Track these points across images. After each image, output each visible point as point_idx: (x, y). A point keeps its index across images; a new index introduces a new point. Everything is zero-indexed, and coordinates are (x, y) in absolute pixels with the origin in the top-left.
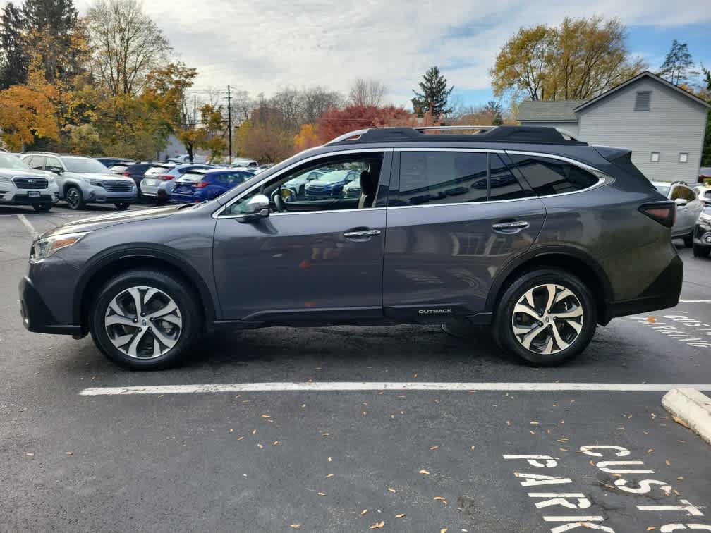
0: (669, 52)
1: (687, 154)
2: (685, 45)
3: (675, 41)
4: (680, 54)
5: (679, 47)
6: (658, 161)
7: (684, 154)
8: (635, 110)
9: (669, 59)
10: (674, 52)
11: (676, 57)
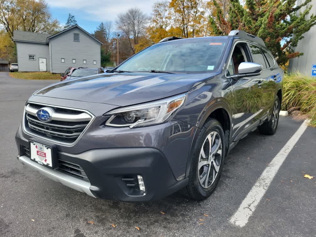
0: (68, 18)
1: (96, 61)
2: (73, 16)
3: (70, 14)
4: (72, 20)
5: (71, 17)
6: (86, 64)
7: (95, 61)
8: (74, 41)
9: (68, 21)
10: (70, 18)
11: (71, 21)
